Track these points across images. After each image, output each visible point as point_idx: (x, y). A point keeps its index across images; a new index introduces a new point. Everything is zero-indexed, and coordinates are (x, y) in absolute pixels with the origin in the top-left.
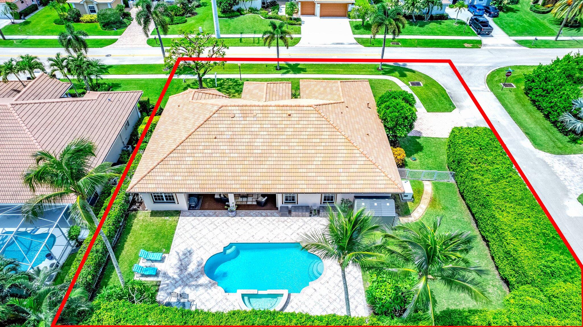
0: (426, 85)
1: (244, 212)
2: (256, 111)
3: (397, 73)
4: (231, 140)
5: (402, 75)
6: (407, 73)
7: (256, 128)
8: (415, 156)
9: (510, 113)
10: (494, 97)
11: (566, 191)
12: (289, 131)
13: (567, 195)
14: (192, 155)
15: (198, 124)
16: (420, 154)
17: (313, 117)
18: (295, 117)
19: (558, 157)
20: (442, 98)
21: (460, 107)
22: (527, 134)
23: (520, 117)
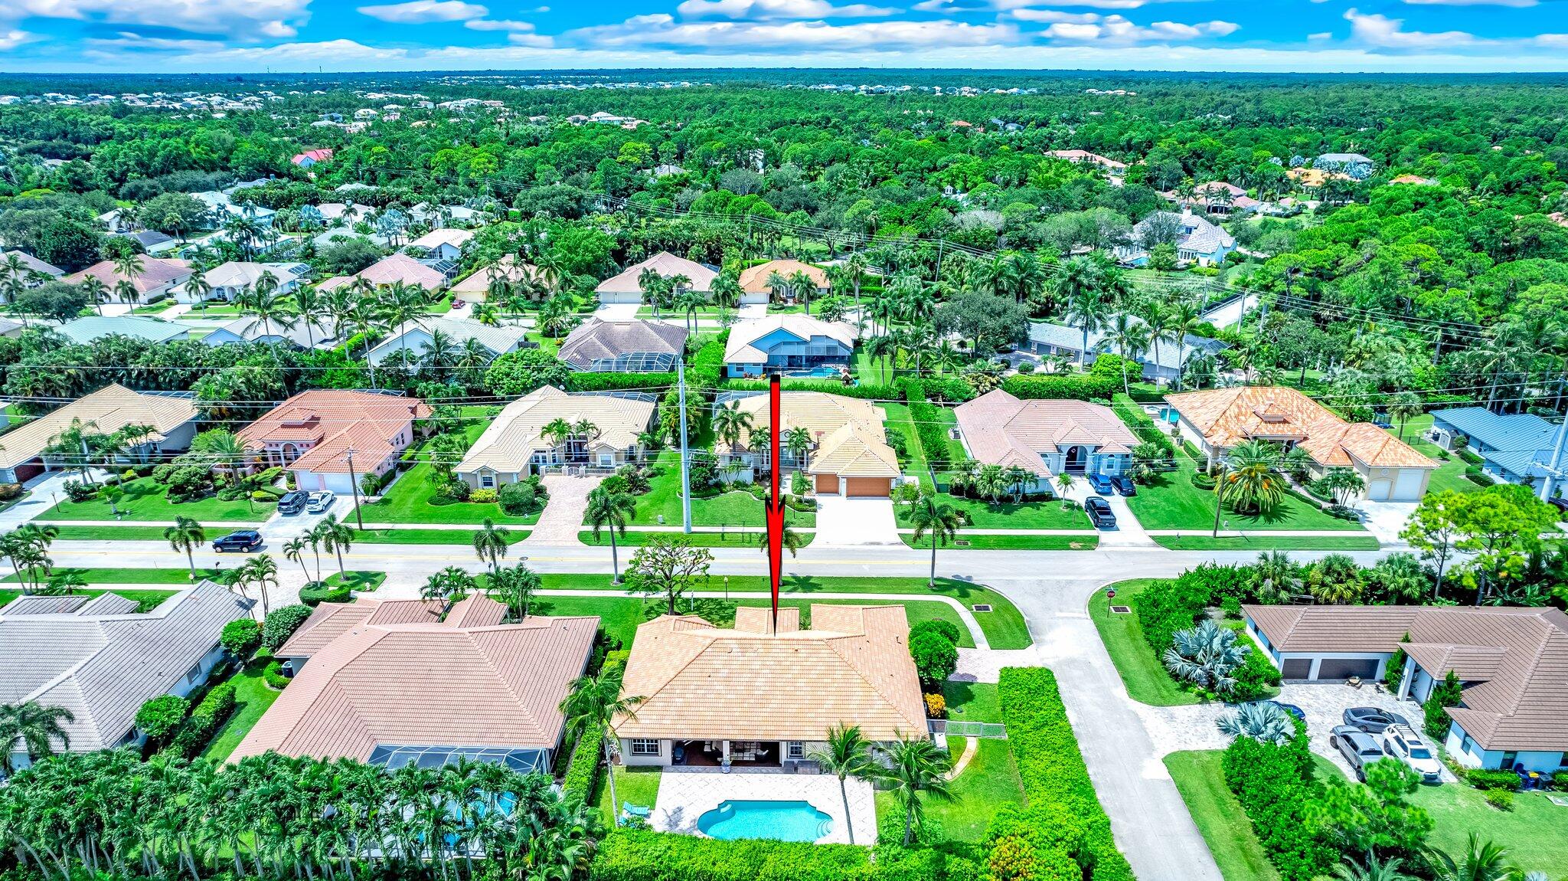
0: (996, 610)
1: (739, 768)
2: (758, 645)
3: (956, 592)
4: (728, 679)
5: (964, 595)
6: (971, 591)
7: (756, 665)
8: (963, 707)
9: (1110, 650)
10: (1093, 627)
11: (1150, 748)
12: (796, 669)
13: (1150, 754)
14: (682, 696)
15: (687, 660)
16: (970, 704)
17: (825, 653)
18: (803, 653)
19: (1157, 709)
20: (1016, 630)
21: (1040, 643)
22: (1124, 678)
23: (1122, 657)
